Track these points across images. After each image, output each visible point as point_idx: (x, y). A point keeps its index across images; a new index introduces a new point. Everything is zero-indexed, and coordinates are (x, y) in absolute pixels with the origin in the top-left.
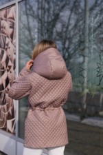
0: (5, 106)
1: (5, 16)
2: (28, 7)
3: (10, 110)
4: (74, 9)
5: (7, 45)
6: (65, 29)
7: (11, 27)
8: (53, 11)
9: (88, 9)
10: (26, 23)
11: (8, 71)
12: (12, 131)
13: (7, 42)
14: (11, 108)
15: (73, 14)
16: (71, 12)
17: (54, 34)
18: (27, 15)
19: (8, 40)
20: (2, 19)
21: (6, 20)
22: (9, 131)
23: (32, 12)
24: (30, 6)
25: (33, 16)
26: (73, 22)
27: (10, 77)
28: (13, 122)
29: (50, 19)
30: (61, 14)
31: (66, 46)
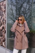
0: (2, 37)
1: (3, 4)
2: (12, 2)
3: (4, 39)
4: (28, 3)
5: (3, 15)
6: (25, 10)
7: (4, 8)
8: (21, 4)
9: (33, 3)
10: (11, 8)
11: (3, 24)
12: (4, 46)
13: (3, 14)
14: (4, 38)
15: (28, 4)
16: (27, 4)
17: (21, 12)
18: (11, 5)
19: (3, 13)
20: (1, 5)
21: (3, 6)
22: (3, 46)
23: (13, 4)
24: (12, 1)
25: (13, 5)
26: (28, 8)
27: (4, 26)
28: (5, 43)
29: (19, 6)
30: (23, 4)
31: (25, 16)
